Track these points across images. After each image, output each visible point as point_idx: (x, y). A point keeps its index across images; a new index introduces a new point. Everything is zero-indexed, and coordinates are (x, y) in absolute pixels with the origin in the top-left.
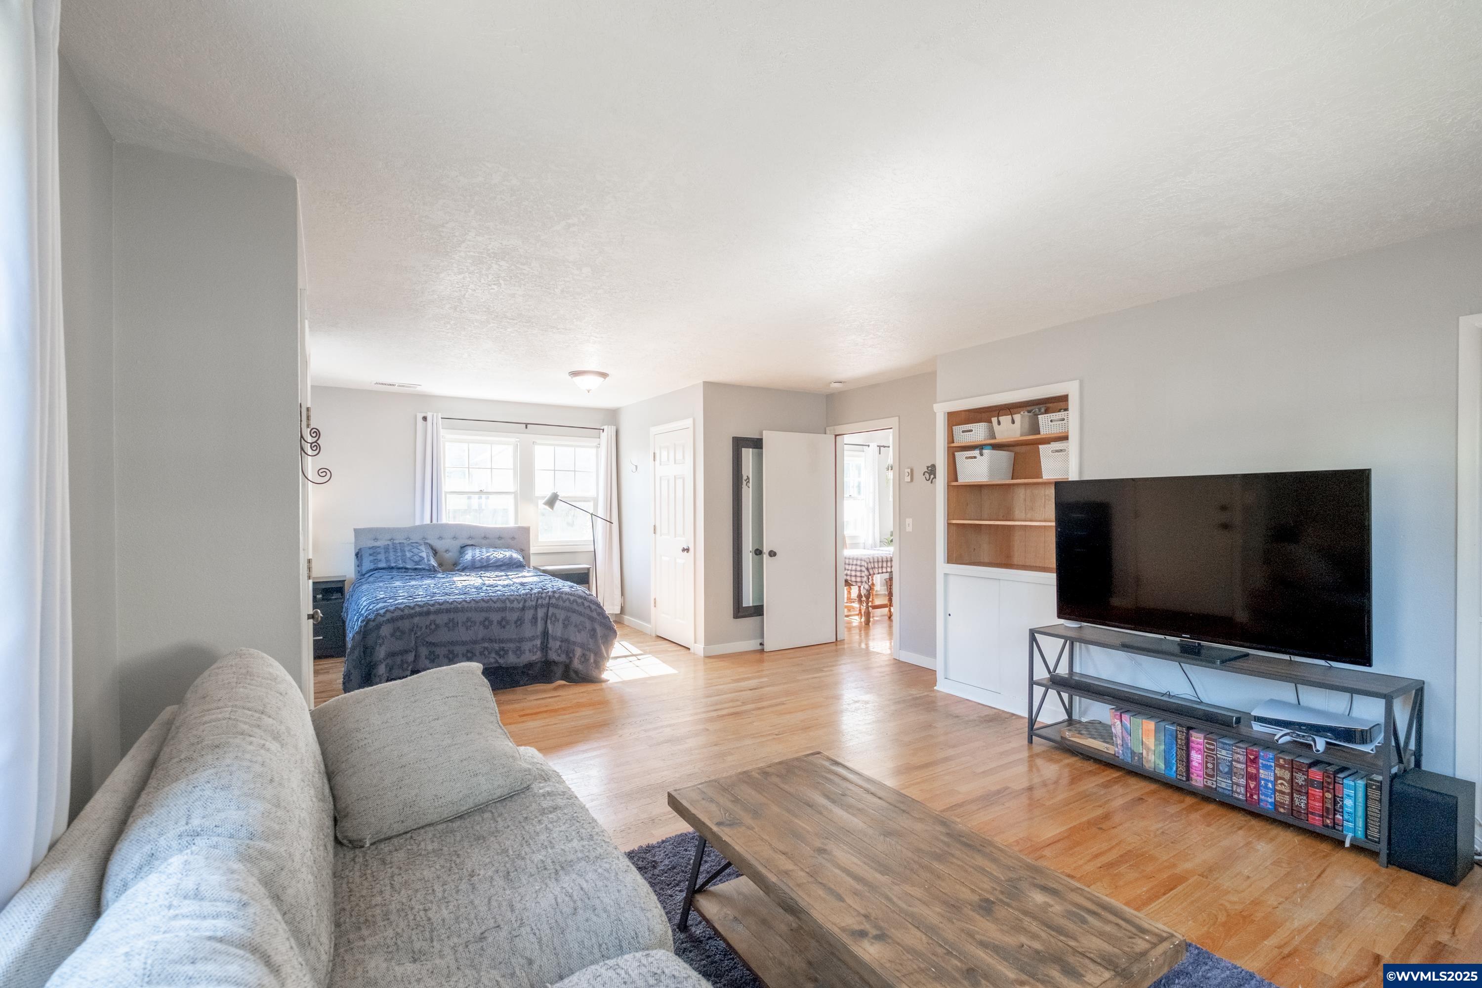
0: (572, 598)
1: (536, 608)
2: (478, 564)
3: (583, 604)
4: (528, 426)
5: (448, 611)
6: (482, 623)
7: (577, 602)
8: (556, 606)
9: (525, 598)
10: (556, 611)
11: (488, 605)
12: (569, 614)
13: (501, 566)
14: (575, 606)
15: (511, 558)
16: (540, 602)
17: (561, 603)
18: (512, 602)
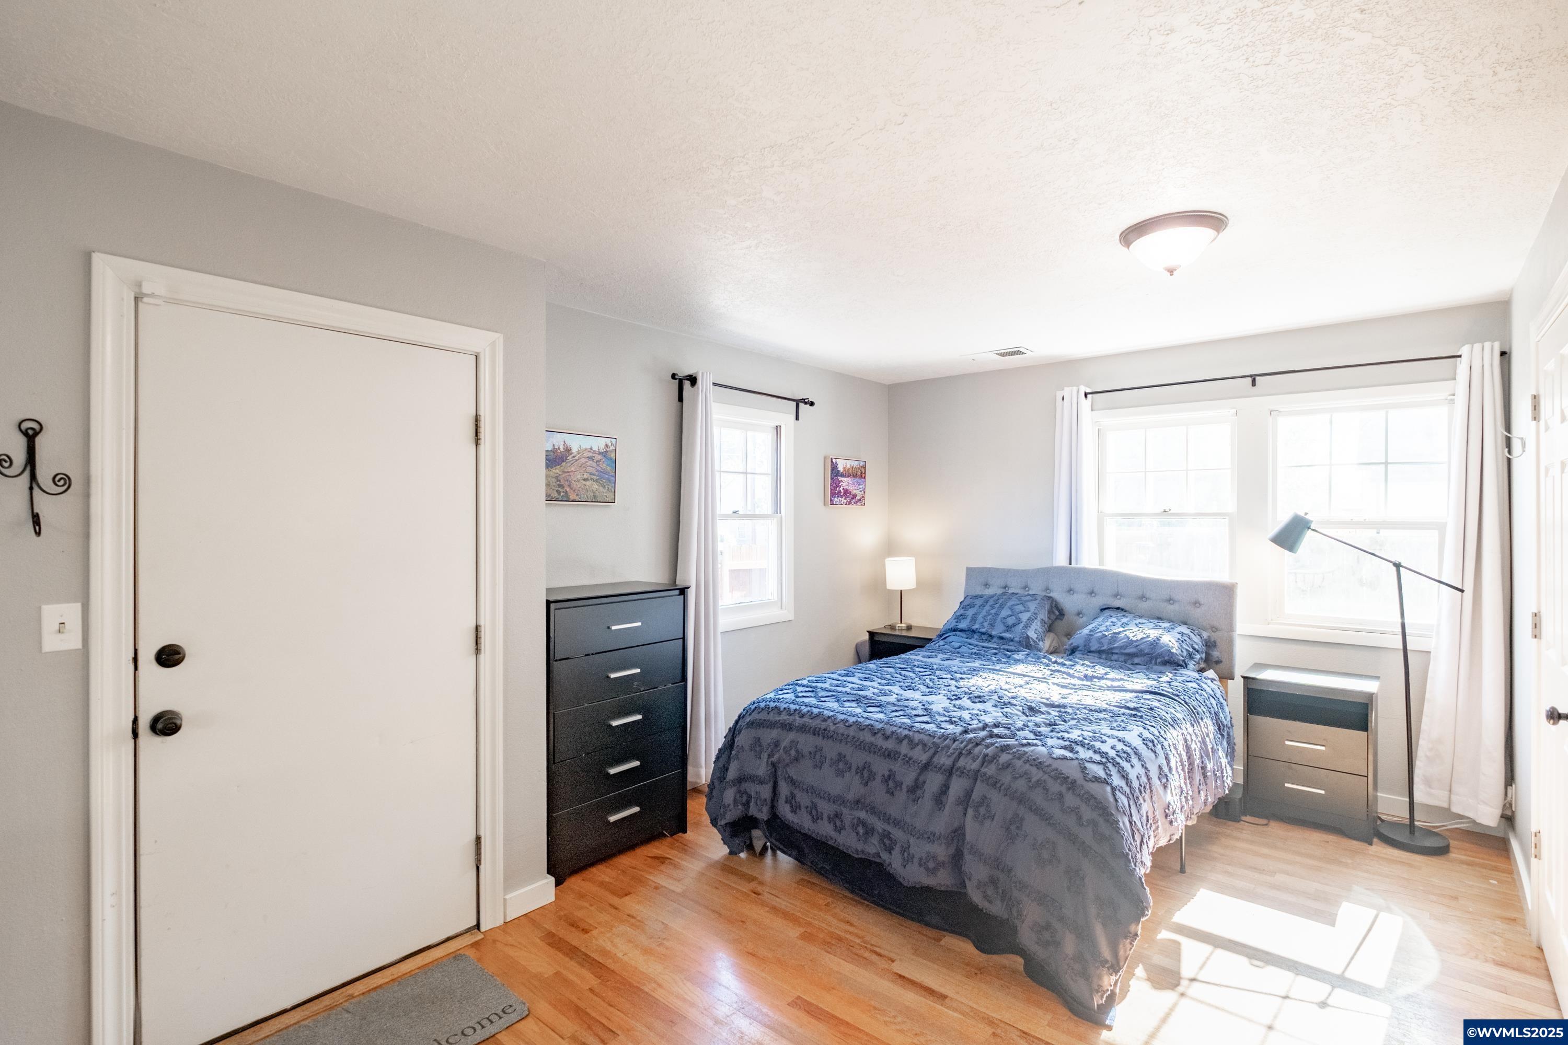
0: (1036, 774)
1: (950, 772)
2: (1094, 646)
3: (1061, 796)
4: (1257, 378)
5: (815, 732)
6: (860, 771)
7: (1046, 789)
8: (994, 784)
9: (936, 745)
10: (995, 796)
11: (872, 739)
12: (1022, 811)
13: (1132, 655)
14: (1037, 797)
15: (1155, 643)
16: (961, 763)
17: (1006, 778)
18: (912, 744)
